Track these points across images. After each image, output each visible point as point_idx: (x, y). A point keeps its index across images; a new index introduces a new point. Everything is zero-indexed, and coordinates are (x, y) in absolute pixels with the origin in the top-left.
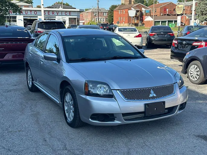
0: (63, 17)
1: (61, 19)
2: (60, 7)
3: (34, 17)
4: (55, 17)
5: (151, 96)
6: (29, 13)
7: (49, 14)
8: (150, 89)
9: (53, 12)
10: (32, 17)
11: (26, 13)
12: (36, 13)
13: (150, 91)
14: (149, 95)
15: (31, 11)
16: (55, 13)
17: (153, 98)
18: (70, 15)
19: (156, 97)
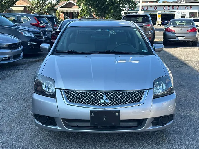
0: (183, 11)
1: (181, 14)
2: (182, 1)
3: (154, 12)
4: (175, 12)
5: (102, 101)
6: (149, 8)
7: (169, 9)
8: (103, 94)
9: (173, 7)
10: (152, 12)
11: (147, 9)
12: (156, 8)
13: (103, 95)
14: (100, 101)
15: (151, 6)
16: (175, 8)
17: (105, 104)
18: (191, 9)
19: (110, 104)
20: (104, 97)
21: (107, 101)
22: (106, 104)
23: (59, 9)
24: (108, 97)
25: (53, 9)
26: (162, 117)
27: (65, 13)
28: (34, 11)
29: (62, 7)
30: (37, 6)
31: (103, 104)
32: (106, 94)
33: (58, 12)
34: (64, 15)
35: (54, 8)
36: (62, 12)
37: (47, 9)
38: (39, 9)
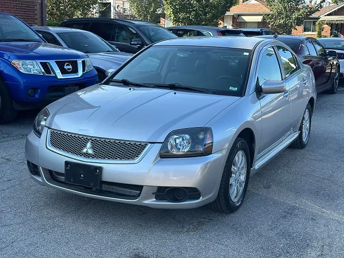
5: (85, 150)
8: (88, 140)
13: (88, 142)
14: (82, 150)
17: (87, 155)
19: (93, 155)
20: (89, 145)
21: (90, 151)
22: (89, 155)
23: (323, 18)
24: (93, 146)
25: (307, 19)
26: (168, 189)
27: (334, 26)
28: (274, 23)
29: (328, 15)
30: (280, 13)
31: (85, 154)
32: (93, 141)
33: (319, 24)
34: (331, 30)
35: (310, 16)
36: (327, 24)
37: (298, 19)
38: (283, 18)
